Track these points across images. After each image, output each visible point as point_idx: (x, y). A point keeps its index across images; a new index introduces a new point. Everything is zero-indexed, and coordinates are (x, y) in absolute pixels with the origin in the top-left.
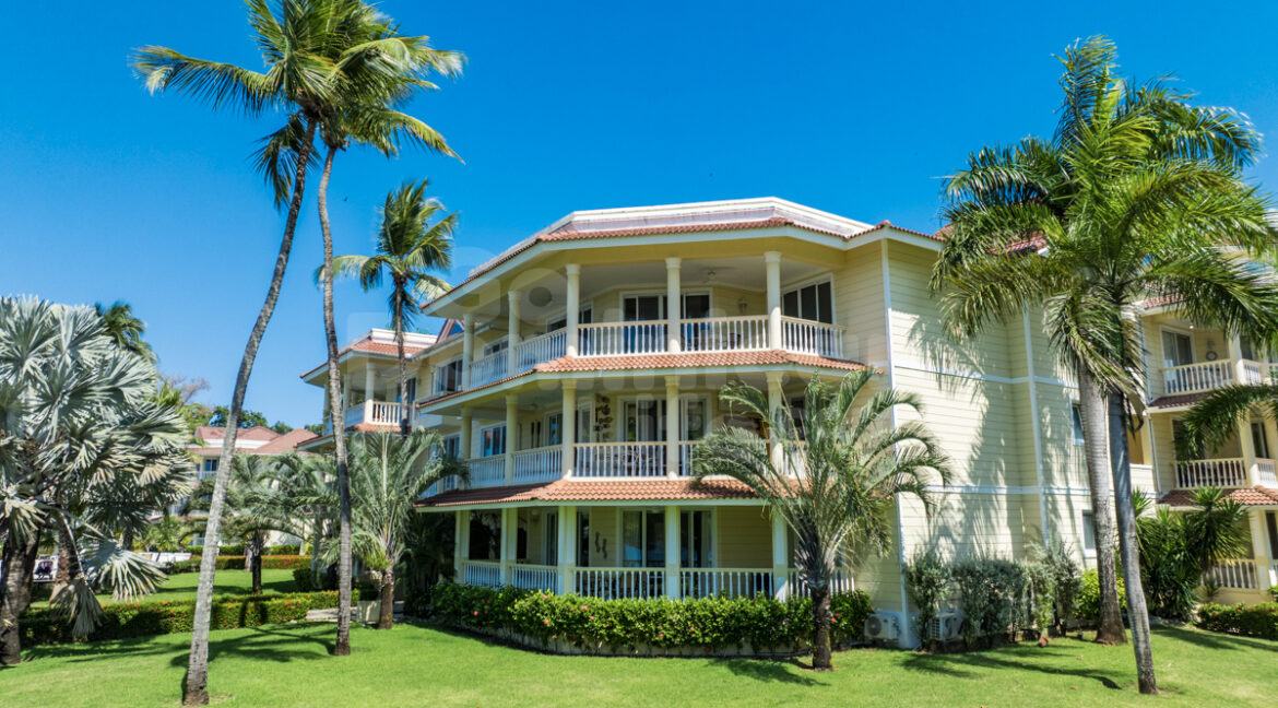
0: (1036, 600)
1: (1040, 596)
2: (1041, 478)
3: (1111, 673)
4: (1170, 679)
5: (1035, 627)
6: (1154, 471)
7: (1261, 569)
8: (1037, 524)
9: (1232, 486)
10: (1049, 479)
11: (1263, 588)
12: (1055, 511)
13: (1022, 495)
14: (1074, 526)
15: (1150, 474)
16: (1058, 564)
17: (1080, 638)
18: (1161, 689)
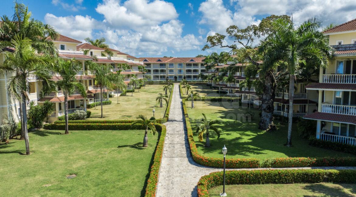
0: (6, 133)
1: (6, 132)
2: (8, 103)
3: (21, 151)
4: (33, 149)
5: (5, 138)
6: (37, 94)
7: (57, 113)
8: (6, 114)
9: (53, 97)
10: (10, 102)
11: (57, 117)
12: (12, 109)
13: (2, 107)
14: (16, 112)
15: (36, 95)
16: (11, 124)
17: (16, 139)
18: (31, 152)
